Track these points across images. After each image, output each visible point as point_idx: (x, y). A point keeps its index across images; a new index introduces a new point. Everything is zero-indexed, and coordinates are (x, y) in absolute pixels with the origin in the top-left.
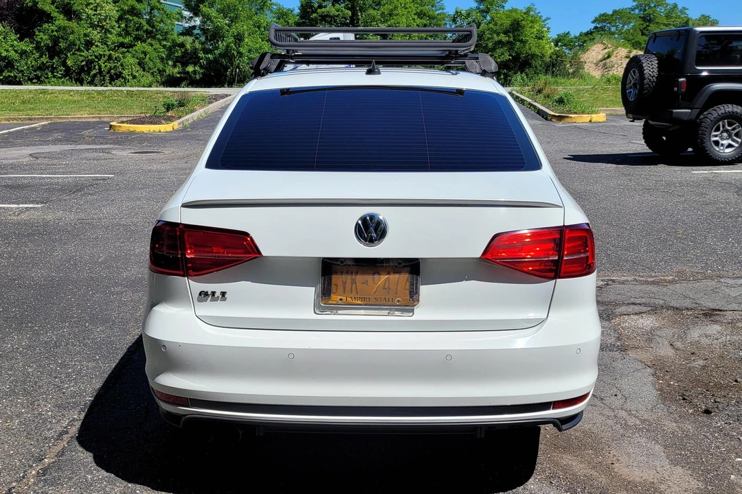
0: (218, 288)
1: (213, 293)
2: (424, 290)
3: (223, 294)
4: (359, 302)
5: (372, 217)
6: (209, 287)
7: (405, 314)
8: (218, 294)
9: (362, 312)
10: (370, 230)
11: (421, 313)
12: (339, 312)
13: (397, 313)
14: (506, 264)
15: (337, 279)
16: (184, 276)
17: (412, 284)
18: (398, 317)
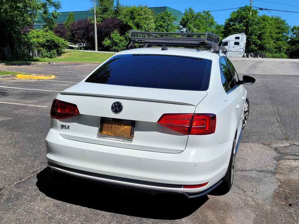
0: (67, 124)
1: (65, 126)
2: (136, 133)
3: (68, 126)
4: (112, 135)
5: (118, 103)
6: (64, 124)
7: (129, 142)
8: (67, 127)
9: (114, 139)
10: (117, 108)
11: (135, 142)
12: (106, 138)
13: (126, 141)
14: (168, 126)
15: (105, 125)
16: (56, 119)
17: (131, 130)
18: (126, 143)
